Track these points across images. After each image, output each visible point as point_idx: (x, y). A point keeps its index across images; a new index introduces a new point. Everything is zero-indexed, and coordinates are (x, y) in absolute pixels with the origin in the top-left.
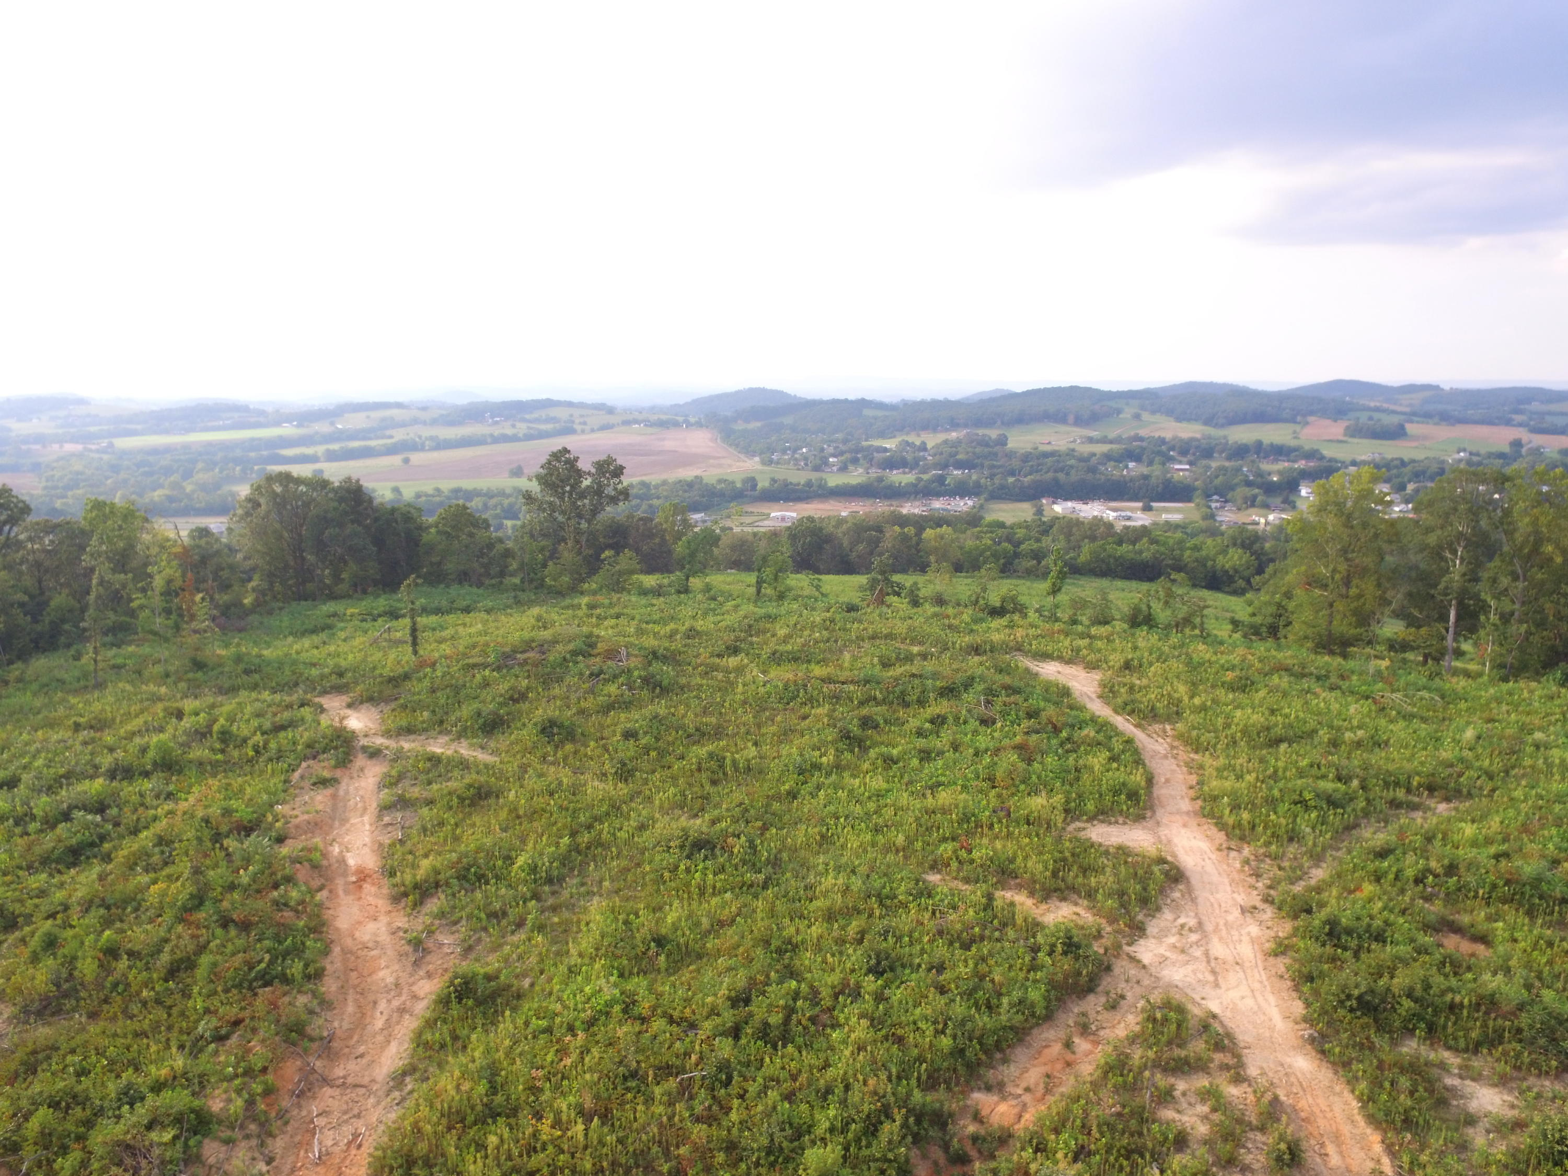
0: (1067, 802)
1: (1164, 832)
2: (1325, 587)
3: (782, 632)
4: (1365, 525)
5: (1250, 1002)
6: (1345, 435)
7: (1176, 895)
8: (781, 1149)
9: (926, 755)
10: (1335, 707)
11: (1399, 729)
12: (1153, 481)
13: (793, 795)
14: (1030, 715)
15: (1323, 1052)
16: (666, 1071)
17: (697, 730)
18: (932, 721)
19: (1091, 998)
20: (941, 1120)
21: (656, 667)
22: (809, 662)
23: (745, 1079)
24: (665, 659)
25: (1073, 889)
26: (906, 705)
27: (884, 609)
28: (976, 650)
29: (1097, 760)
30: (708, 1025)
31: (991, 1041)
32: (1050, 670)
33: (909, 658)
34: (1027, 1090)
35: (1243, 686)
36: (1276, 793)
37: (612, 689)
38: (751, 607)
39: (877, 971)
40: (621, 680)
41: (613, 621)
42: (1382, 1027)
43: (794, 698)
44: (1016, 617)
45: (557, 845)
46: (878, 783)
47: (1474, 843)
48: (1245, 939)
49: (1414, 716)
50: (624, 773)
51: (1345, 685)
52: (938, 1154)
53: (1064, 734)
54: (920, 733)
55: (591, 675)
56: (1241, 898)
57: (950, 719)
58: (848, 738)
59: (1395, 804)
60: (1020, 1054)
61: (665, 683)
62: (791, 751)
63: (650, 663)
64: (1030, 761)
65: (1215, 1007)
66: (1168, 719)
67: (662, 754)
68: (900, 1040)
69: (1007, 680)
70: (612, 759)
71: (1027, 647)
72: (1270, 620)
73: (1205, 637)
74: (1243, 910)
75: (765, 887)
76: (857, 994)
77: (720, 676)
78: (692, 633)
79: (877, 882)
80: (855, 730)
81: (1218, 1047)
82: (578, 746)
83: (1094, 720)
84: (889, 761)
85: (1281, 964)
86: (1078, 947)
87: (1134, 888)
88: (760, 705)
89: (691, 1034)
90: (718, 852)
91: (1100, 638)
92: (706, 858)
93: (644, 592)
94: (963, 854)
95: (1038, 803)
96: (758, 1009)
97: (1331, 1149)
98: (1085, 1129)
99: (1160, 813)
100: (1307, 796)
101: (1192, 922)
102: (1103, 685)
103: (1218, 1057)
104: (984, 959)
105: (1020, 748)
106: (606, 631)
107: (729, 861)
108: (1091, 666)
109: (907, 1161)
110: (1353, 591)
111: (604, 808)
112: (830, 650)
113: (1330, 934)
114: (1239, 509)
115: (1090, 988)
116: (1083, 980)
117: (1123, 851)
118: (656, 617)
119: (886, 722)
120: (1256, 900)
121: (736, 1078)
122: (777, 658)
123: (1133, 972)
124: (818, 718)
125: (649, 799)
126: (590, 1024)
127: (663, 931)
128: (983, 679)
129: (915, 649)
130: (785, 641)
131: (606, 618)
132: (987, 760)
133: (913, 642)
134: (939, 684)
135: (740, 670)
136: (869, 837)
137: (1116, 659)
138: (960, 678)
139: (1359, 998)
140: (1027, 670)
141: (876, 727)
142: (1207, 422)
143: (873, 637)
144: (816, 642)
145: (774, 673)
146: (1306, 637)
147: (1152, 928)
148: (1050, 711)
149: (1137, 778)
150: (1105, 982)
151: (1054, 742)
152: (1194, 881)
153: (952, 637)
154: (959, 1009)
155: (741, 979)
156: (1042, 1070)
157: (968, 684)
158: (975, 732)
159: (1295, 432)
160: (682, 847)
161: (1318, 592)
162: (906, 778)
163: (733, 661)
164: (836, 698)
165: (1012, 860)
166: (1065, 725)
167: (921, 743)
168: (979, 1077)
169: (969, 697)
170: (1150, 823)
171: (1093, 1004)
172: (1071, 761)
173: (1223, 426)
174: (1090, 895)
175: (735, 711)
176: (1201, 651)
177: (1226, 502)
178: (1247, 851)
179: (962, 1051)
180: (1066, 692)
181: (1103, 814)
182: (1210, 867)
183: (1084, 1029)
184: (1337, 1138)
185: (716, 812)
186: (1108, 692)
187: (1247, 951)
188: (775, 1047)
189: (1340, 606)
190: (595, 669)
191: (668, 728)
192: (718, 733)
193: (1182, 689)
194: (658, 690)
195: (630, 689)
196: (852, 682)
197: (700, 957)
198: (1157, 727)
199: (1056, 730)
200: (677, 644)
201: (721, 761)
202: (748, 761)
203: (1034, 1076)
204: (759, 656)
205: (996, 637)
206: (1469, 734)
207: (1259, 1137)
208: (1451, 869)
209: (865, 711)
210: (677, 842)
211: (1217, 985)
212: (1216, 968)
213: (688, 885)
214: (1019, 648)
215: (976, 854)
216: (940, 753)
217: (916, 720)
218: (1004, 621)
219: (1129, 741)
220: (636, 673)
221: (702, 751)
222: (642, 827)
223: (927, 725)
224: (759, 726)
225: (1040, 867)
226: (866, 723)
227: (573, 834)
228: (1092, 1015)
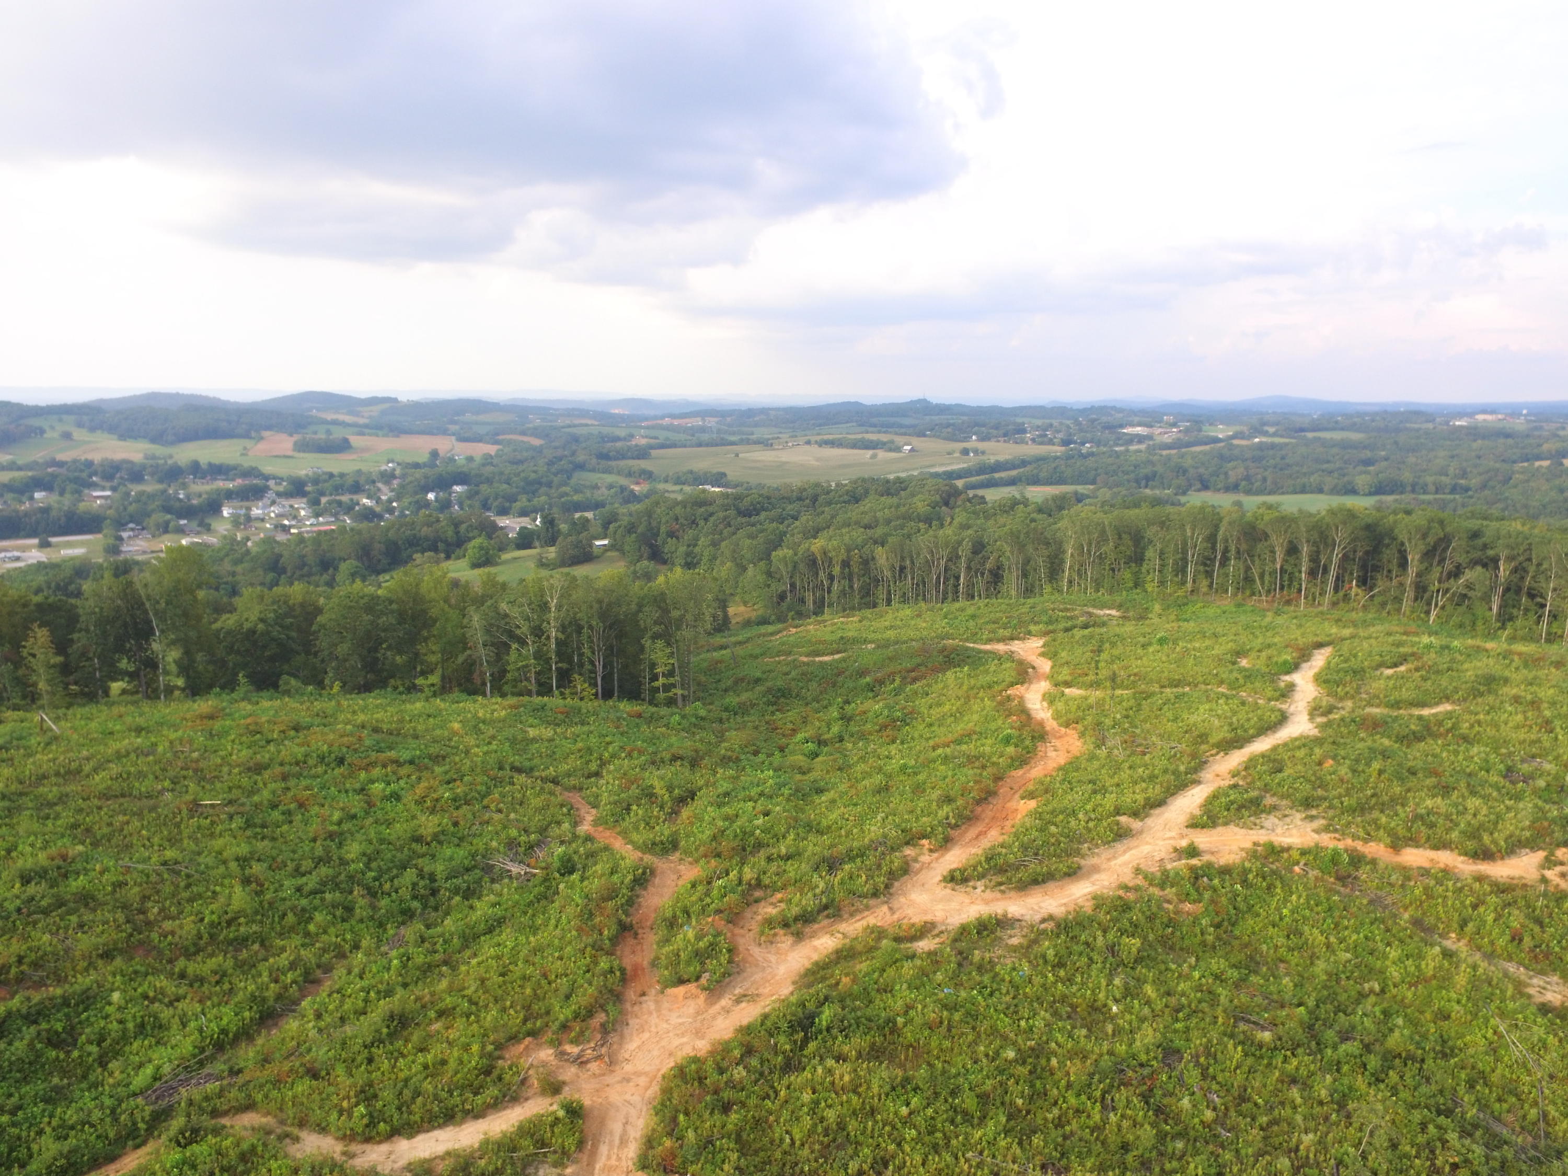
6: (294, 450)
114: (153, 536)
142: (153, 440)
159: (245, 448)
173: (172, 443)
177: (143, 529)
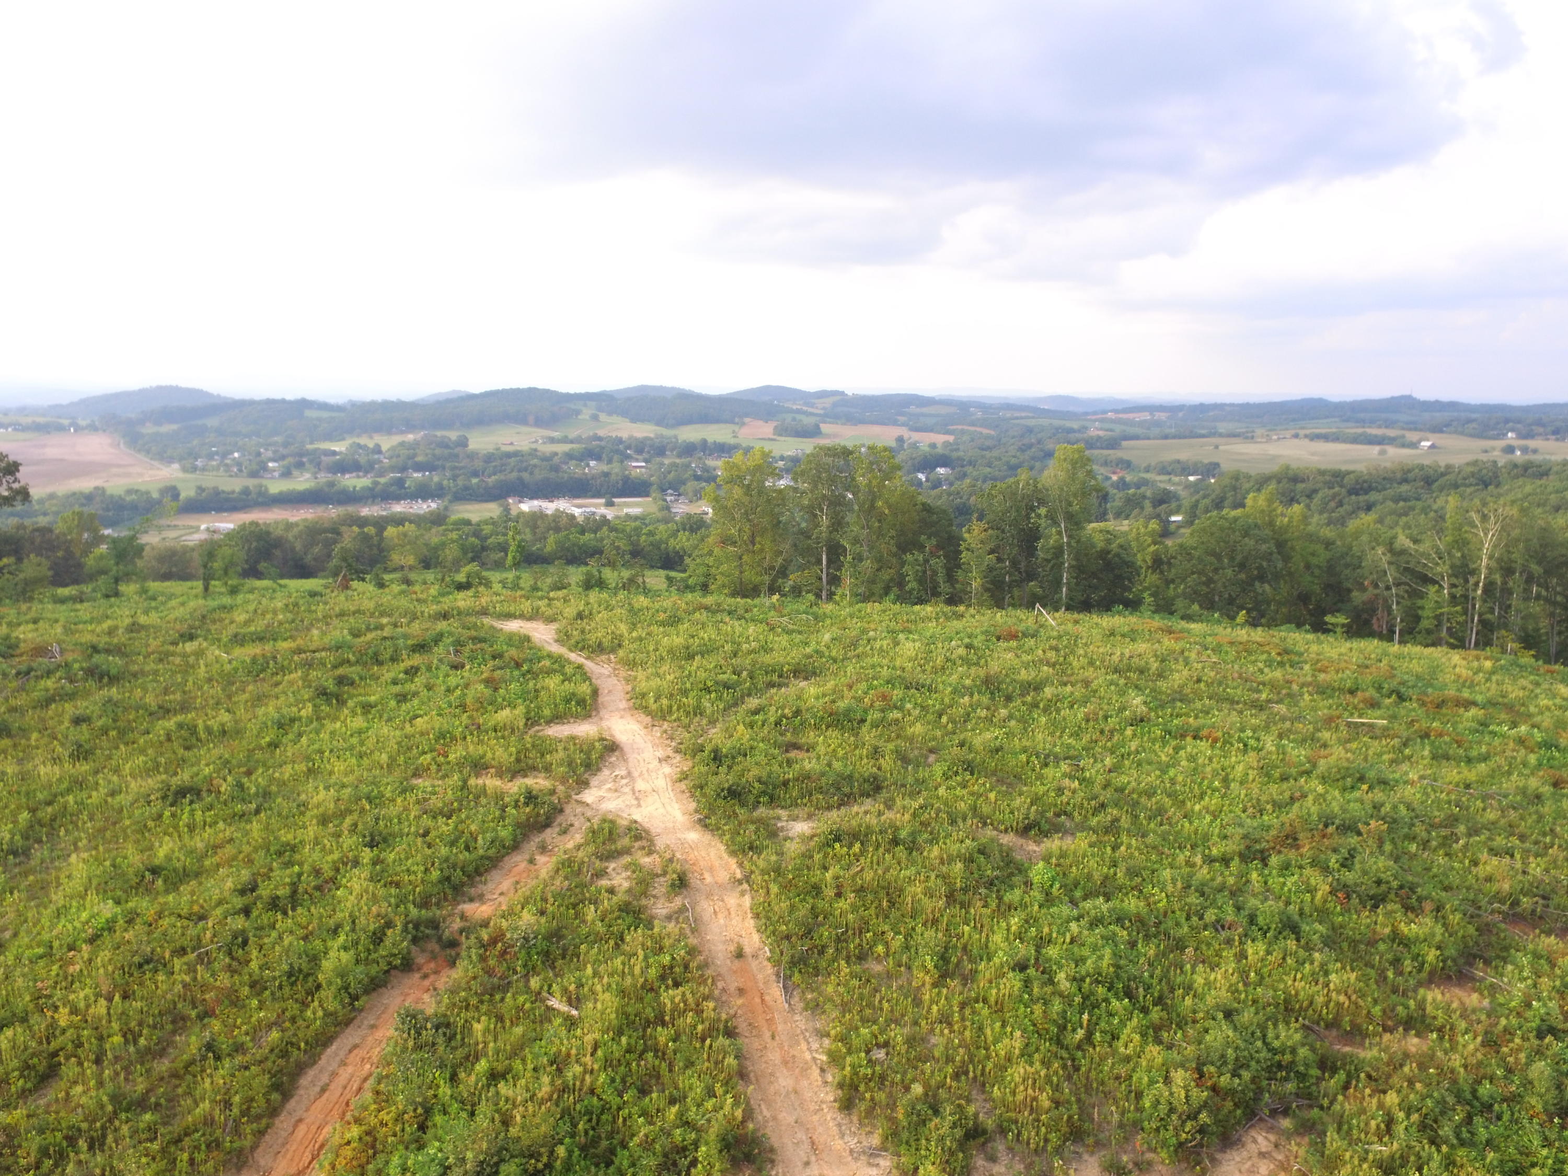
0: (528, 712)
1: (605, 724)
2: (734, 543)
3: (240, 617)
4: (760, 493)
5: (661, 810)
6: (775, 434)
7: (613, 759)
8: (300, 971)
9: (402, 698)
10: (738, 630)
11: (784, 640)
12: (613, 477)
13: (274, 745)
14: (494, 657)
15: (706, 826)
16: (182, 951)
17: (160, 707)
18: (406, 672)
19: (549, 831)
20: (434, 924)
21: (97, 659)
22: (275, 640)
23: (260, 938)
24: (108, 651)
25: (534, 768)
26: (380, 663)
27: (350, 592)
28: (445, 616)
29: (552, 682)
30: (219, 911)
31: (471, 868)
32: (513, 626)
33: (381, 627)
34: (502, 894)
35: (673, 621)
36: (688, 685)
37: (50, 683)
38: (201, 602)
39: (372, 845)
40: (58, 674)
41: (31, 626)
42: (742, 805)
43: (263, 670)
44: (481, 589)
45: (15, 822)
46: (359, 722)
47: (817, 698)
48: (661, 776)
49: (793, 631)
50: (81, 753)
51: (747, 616)
52: (433, 946)
53: (525, 668)
54: (395, 682)
55: (18, 673)
56: (660, 753)
57: (423, 669)
58: (325, 694)
59: (771, 685)
60: (495, 875)
61: (113, 671)
62: (269, 711)
63: (90, 656)
64: (496, 690)
65: (637, 817)
66: (613, 650)
67: (122, 733)
68: (397, 885)
69: (473, 633)
70: (62, 745)
71: (491, 610)
72: (702, 579)
73: (646, 592)
74: (660, 760)
75: (257, 812)
76: (356, 863)
77: (178, 660)
78: (134, 628)
79: (365, 789)
80: (331, 685)
81: (638, 838)
82: (17, 740)
83: (550, 656)
84: (367, 708)
85: (683, 786)
86: (536, 798)
87: (579, 758)
88: (228, 680)
89: (201, 924)
90: (204, 794)
91: (558, 599)
92: (191, 802)
93: (62, 601)
94: (441, 759)
95: (504, 715)
96: (265, 891)
97: (707, 876)
98: (544, 900)
99: (603, 713)
100: (709, 684)
101: (623, 773)
102: (559, 631)
103: (637, 844)
104: (462, 822)
105: (488, 682)
106: (26, 634)
107: (218, 798)
108: (550, 620)
109: (409, 953)
110: (757, 546)
111: (65, 785)
112: (297, 630)
113: (715, 759)
114: (691, 501)
115: (547, 825)
116: (542, 819)
117: (573, 738)
118: (87, 617)
119: (361, 678)
120: (670, 752)
121: (252, 939)
122: (239, 640)
123: (579, 810)
124: (291, 683)
125: (117, 771)
126: (92, 940)
127: (157, 862)
128: (450, 634)
129: (385, 620)
130: (247, 623)
131: (19, 625)
132: (458, 692)
133: (382, 614)
134: (410, 642)
135: (199, 653)
136: (354, 761)
137: (570, 611)
138: (429, 635)
139: (729, 790)
140: (492, 627)
141: (352, 683)
142: (658, 423)
143: (341, 615)
144: (281, 623)
145: (238, 652)
146: (724, 586)
147: (594, 781)
148: (513, 652)
149: (584, 689)
150: (560, 819)
151: (516, 673)
152: (626, 749)
153: (419, 608)
154: (444, 851)
155: (245, 875)
156: (513, 880)
157: (438, 638)
158: (447, 675)
159: (734, 432)
160: (164, 798)
161: (731, 549)
162: (385, 716)
163: (190, 647)
164: (309, 665)
165: (482, 757)
166: (525, 661)
167: (397, 689)
168: (463, 894)
169: (439, 650)
170: (595, 719)
171: (550, 835)
172: (531, 684)
174: (547, 769)
175: (200, 688)
176: (642, 601)
177: (679, 495)
178: (666, 725)
179: (448, 879)
180: (528, 639)
181: (557, 718)
182: (638, 739)
183: (543, 849)
184: (711, 869)
185: (195, 769)
186: (563, 638)
187: (661, 783)
188: (285, 913)
189: (745, 558)
190: (23, 667)
191: (125, 709)
192: (184, 707)
193: (623, 628)
194: (106, 680)
195: (71, 682)
196: (324, 649)
197: (197, 875)
198: (604, 657)
199: (518, 665)
200: (121, 637)
201: (193, 730)
202: (223, 725)
203: (506, 885)
204: (219, 640)
205: (461, 604)
206: (827, 637)
207: (662, 879)
208: (797, 713)
209: (340, 671)
210: (158, 795)
211: (639, 806)
212: (638, 797)
213: (176, 827)
214: (484, 612)
215: (452, 757)
216: (415, 694)
217: (389, 673)
218: (470, 593)
219: (580, 667)
220: (76, 666)
221: (170, 723)
222: (113, 794)
223: (402, 676)
224: (229, 697)
225: (506, 756)
226: (341, 681)
227: (33, 811)
228: (549, 840)
